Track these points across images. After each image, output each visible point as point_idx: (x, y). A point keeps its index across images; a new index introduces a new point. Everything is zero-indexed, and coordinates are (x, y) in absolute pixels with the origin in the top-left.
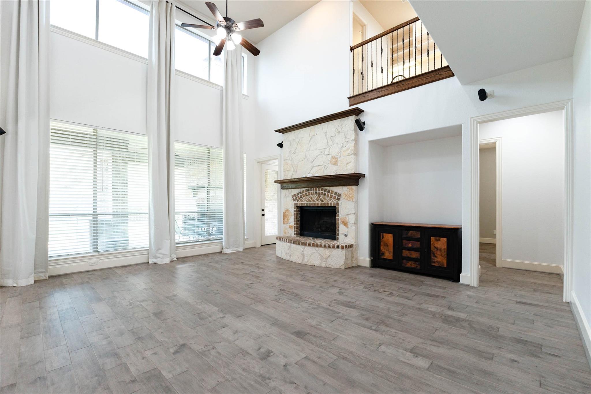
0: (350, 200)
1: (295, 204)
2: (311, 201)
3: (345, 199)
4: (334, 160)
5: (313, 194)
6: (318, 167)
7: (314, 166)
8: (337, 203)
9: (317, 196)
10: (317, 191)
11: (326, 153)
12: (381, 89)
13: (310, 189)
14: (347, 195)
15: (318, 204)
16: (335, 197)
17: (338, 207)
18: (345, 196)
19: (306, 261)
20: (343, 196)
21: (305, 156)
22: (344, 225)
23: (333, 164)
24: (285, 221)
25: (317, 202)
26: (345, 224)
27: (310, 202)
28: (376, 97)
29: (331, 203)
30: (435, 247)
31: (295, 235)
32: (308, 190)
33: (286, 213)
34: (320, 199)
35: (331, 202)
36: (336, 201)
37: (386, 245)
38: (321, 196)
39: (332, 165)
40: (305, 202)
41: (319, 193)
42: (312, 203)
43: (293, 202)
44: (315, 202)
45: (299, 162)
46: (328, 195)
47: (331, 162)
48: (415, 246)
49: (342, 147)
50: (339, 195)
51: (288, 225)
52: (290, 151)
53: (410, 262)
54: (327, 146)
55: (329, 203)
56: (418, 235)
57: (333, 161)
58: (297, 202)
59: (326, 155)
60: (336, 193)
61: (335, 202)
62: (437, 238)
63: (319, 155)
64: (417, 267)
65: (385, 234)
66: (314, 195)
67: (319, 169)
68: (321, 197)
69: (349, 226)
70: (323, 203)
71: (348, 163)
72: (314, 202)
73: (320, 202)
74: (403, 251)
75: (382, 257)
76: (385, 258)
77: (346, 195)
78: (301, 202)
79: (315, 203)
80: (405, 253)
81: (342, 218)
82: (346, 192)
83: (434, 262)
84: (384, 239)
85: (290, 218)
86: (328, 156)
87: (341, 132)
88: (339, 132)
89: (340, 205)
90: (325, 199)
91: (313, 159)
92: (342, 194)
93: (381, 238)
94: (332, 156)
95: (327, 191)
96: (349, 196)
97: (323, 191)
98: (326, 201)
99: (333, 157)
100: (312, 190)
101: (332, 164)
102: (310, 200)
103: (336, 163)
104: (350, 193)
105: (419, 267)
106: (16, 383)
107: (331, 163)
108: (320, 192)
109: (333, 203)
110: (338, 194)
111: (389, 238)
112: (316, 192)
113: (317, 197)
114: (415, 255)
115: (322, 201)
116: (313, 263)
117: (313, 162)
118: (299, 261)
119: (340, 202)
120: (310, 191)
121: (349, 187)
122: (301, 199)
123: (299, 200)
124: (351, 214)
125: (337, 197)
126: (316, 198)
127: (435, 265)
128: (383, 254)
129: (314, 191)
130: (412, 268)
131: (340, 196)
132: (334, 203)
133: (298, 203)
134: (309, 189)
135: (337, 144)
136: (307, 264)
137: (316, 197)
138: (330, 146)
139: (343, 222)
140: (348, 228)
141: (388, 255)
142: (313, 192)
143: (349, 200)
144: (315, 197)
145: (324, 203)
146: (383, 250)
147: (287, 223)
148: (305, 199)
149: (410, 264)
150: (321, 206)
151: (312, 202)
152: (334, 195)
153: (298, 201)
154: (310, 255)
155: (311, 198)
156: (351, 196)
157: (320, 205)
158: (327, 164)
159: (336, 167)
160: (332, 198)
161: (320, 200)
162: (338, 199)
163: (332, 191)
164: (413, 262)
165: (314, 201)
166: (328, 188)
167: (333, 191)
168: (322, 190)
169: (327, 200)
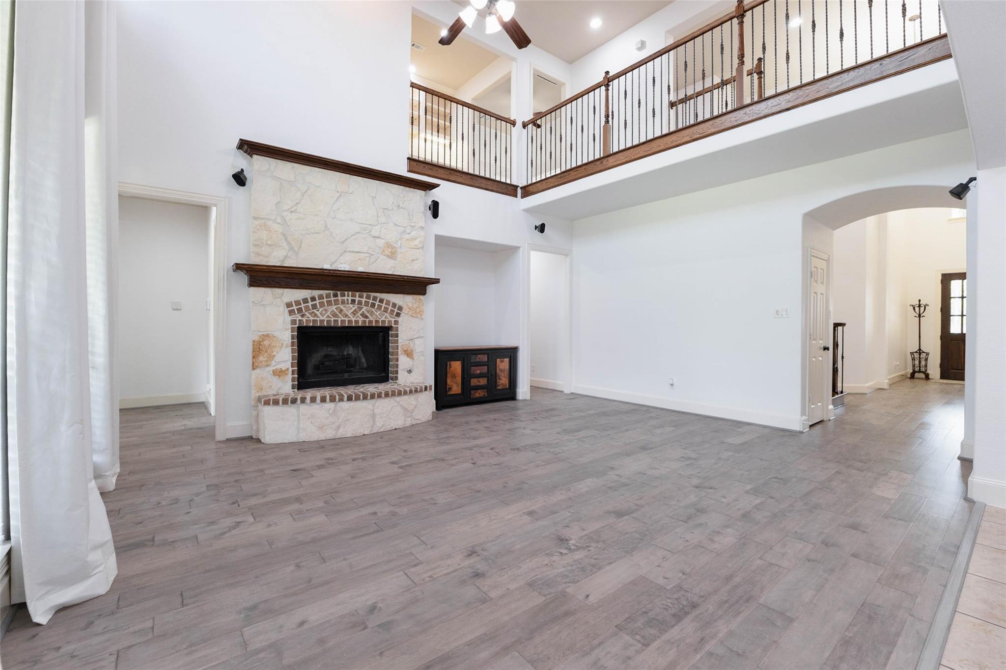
0: (417, 317)
1: (293, 322)
2: (340, 315)
3: (407, 314)
4: (389, 250)
5: (348, 304)
6: (357, 254)
7: (348, 250)
8: (395, 321)
9: (353, 307)
10: (357, 299)
11: (375, 233)
12: (453, 172)
13: (339, 293)
14: (412, 309)
15: (357, 322)
16: (392, 311)
17: (398, 327)
18: (408, 310)
19: (380, 425)
20: (405, 310)
21: (326, 226)
22: (407, 356)
23: (388, 256)
24: (261, 362)
25: (353, 319)
26: (409, 354)
27: (338, 317)
28: (447, 178)
29: (383, 322)
30: (500, 369)
31: (293, 388)
32: (335, 295)
33: (265, 342)
34: (360, 312)
35: (383, 319)
36: (394, 318)
37: (454, 376)
38: (364, 308)
39: (386, 257)
40: (322, 318)
41: (360, 303)
42: (341, 320)
43: (290, 318)
44: (349, 318)
45: (306, 234)
46: (380, 307)
47: (383, 251)
48: (483, 372)
49: (404, 231)
50: (400, 308)
51: (271, 369)
52: (279, 202)
53: (479, 391)
54: (377, 223)
55: (380, 321)
56: (484, 358)
57: (387, 250)
58: (300, 318)
59: (374, 237)
60: (394, 305)
61: (391, 319)
62: (502, 359)
63: (359, 232)
64: (484, 395)
65: (452, 362)
66: (347, 306)
67: (359, 259)
68: (363, 310)
69: (415, 356)
70: (367, 320)
71: (414, 260)
72: (347, 319)
73: (361, 320)
74: (472, 379)
75: (449, 393)
76: (452, 393)
77: (410, 309)
78: (312, 318)
79: (348, 321)
80: (474, 382)
81: (403, 345)
82: (410, 304)
83: (499, 385)
84: (451, 369)
85: (277, 353)
86: (378, 240)
87: (402, 208)
88: (399, 206)
89: (399, 324)
90: (372, 313)
91: (346, 237)
92: (405, 307)
93: (448, 369)
94: (386, 241)
95: (378, 299)
96: (416, 311)
97: (370, 300)
98: (374, 316)
99: (388, 245)
100: (345, 296)
101: (385, 255)
102: (338, 315)
103: (392, 256)
104: (416, 305)
105: (486, 395)
106: (851, 556)
107: (383, 254)
108: (364, 300)
109: (387, 320)
110: (399, 306)
111: (456, 366)
112: (353, 301)
113: (354, 309)
114: (483, 381)
115: (366, 317)
116: (392, 425)
117: (343, 242)
118: (364, 430)
119: (400, 319)
120: (340, 298)
121: (415, 296)
122: (313, 312)
123: (307, 313)
124: (418, 338)
125: (396, 310)
126: (352, 311)
127: (500, 388)
128: (450, 389)
129: (350, 298)
130: (480, 398)
131: (401, 310)
132: (390, 322)
133: (304, 319)
134: (337, 294)
135: (395, 224)
136: (382, 430)
137: (352, 309)
138: (381, 224)
139: (405, 351)
140: (413, 359)
141: (456, 388)
142: (348, 300)
143: (415, 316)
144: (349, 309)
145: (370, 322)
146: (450, 384)
147: (268, 366)
148: (324, 312)
149: (479, 394)
150: (363, 325)
151: (343, 319)
152: (390, 308)
153: (303, 316)
154: (388, 412)
155: (341, 310)
156: (418, 310)
157: (360, 325)
158: (375, 253)
159: (393, 261)
160: (387, 312)
161: (361, 315)
162: (398, 315)
163: (387, 300)
164: (482, 391)
165: (346, 316)
166: (378, 295)
167: (389, 302)
168: (368, 297)
169: (377, 315)
